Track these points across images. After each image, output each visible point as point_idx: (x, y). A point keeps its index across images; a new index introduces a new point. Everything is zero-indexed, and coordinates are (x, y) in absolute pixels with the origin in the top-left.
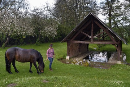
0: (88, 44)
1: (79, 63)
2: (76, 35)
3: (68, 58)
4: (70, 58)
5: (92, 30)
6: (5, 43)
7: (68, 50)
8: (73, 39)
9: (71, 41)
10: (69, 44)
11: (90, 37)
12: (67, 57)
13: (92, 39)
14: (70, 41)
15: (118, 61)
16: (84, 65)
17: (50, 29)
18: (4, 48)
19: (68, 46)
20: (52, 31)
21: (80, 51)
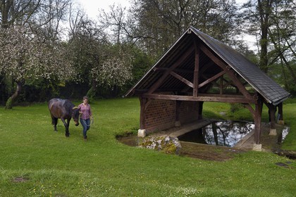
0: (201, 103)
1: (155, 145)
2: (161, 81)
3: (141, 132)
4: (147, 135)
5: (196, 70)
6: (13, 97)
7: (142, 115)
8: (154, 89)
9: (150, 94)
10: (144, 101)
11: (191, 85)
12: (139, 131)
13: (194, 90)
14: (146, 94)
15: (255, 144)
16: (165, 149)
17: (115, 66)
18: (11, 108)
19: (142, 104)
20: (118, 71)
21: (177, 119)
